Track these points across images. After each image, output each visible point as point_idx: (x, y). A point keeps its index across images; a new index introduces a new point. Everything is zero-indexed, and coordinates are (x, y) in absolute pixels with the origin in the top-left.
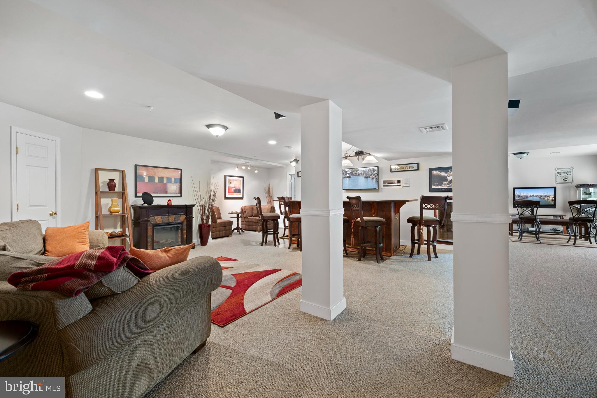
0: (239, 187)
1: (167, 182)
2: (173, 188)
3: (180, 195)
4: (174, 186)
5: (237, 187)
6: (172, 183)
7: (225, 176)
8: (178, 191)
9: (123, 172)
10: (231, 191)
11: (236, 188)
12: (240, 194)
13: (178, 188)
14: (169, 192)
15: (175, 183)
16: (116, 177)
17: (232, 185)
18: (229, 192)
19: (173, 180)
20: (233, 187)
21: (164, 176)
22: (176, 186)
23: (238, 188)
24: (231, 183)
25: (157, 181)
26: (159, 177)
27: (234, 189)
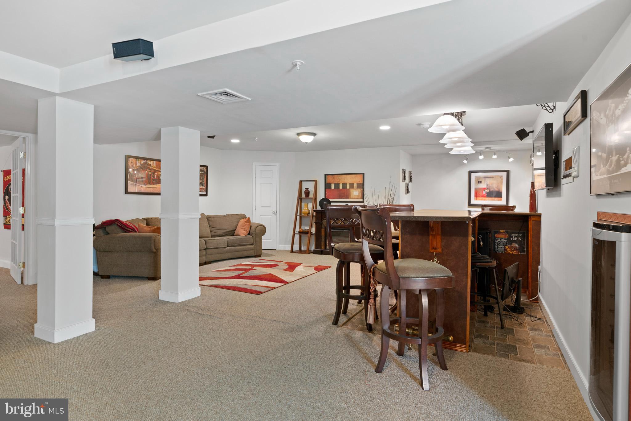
0: (498, 189)
1: (350, 188)
2: (355, 193)
3: (362, 201)
4: (356, 191)
5: (494, 187)
6: (355, 188)
7: (470, 173)
8: (360, 196)
9: (316, 182)
10: (481, 194)
11: (491, 190)
12: (501, 200)
13: (360, 194)
14: (352, 197)
15: (357, 188)
16: (311, 186)
17: (482, 186)
18: (476, 196)
19: (355, 185)
20: (485, 189)
21: (347, 182)
22: (359, 192)
23: (496, 189)
24: (480, 182)
25: (341, 187)
26: (342, 184)
27: (488, 191)
